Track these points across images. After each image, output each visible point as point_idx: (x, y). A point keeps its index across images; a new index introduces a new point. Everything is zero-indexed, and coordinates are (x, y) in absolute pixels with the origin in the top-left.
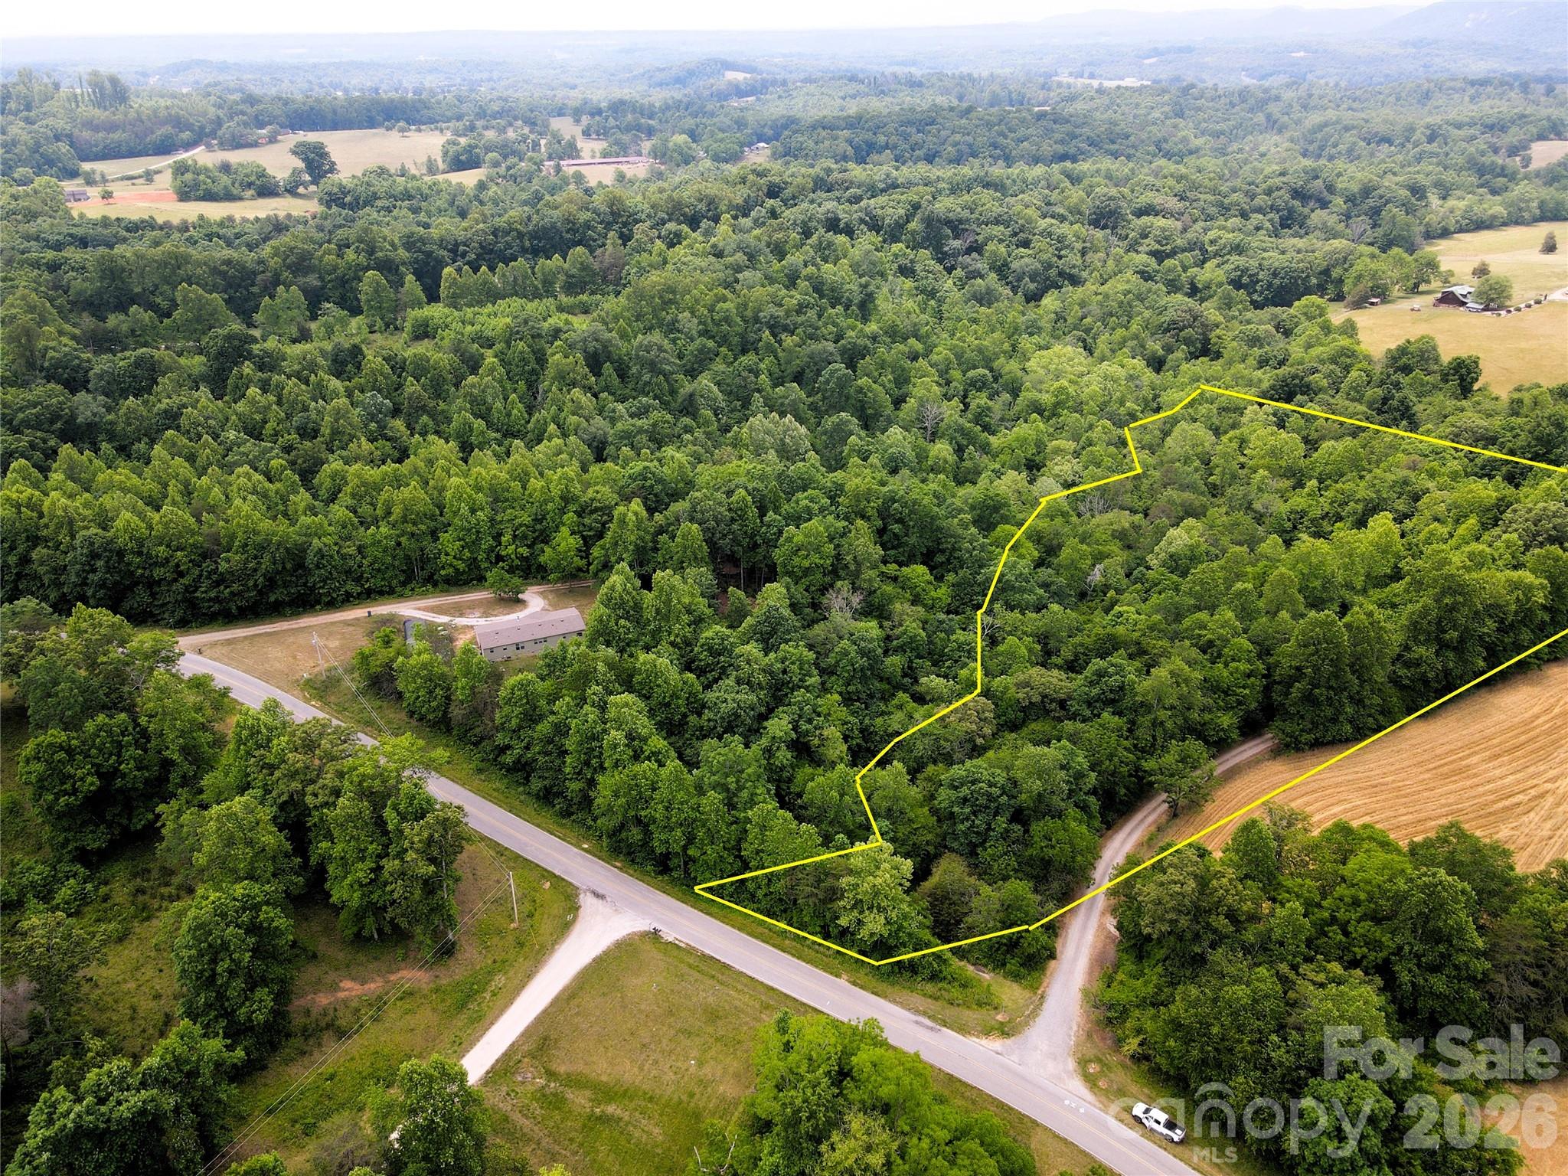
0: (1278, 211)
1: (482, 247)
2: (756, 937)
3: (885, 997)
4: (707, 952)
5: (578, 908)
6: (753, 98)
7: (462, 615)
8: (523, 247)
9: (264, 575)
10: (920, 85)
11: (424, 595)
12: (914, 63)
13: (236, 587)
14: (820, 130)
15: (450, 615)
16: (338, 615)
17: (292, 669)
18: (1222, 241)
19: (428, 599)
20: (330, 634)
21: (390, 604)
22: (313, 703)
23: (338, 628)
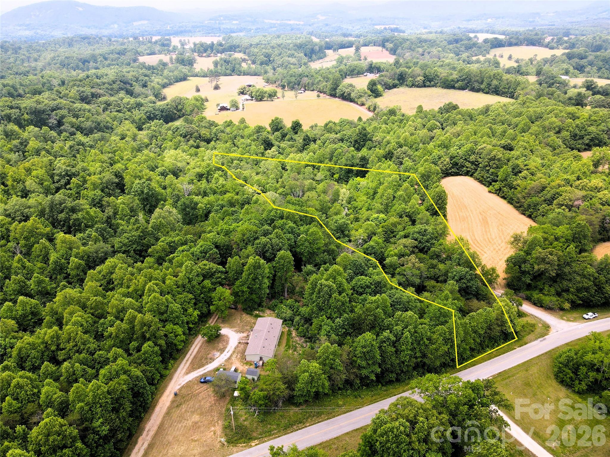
2: (490, 359)
7: (212, 359)
11: (173, 367)
15: (207, 363)
16: (157, 409)
17: (207, 445)
18: (132, 103)
19: (178, 367)
20: (182, 418)
21: (169, 383)
22: (253, 444)
23: (176, 414)
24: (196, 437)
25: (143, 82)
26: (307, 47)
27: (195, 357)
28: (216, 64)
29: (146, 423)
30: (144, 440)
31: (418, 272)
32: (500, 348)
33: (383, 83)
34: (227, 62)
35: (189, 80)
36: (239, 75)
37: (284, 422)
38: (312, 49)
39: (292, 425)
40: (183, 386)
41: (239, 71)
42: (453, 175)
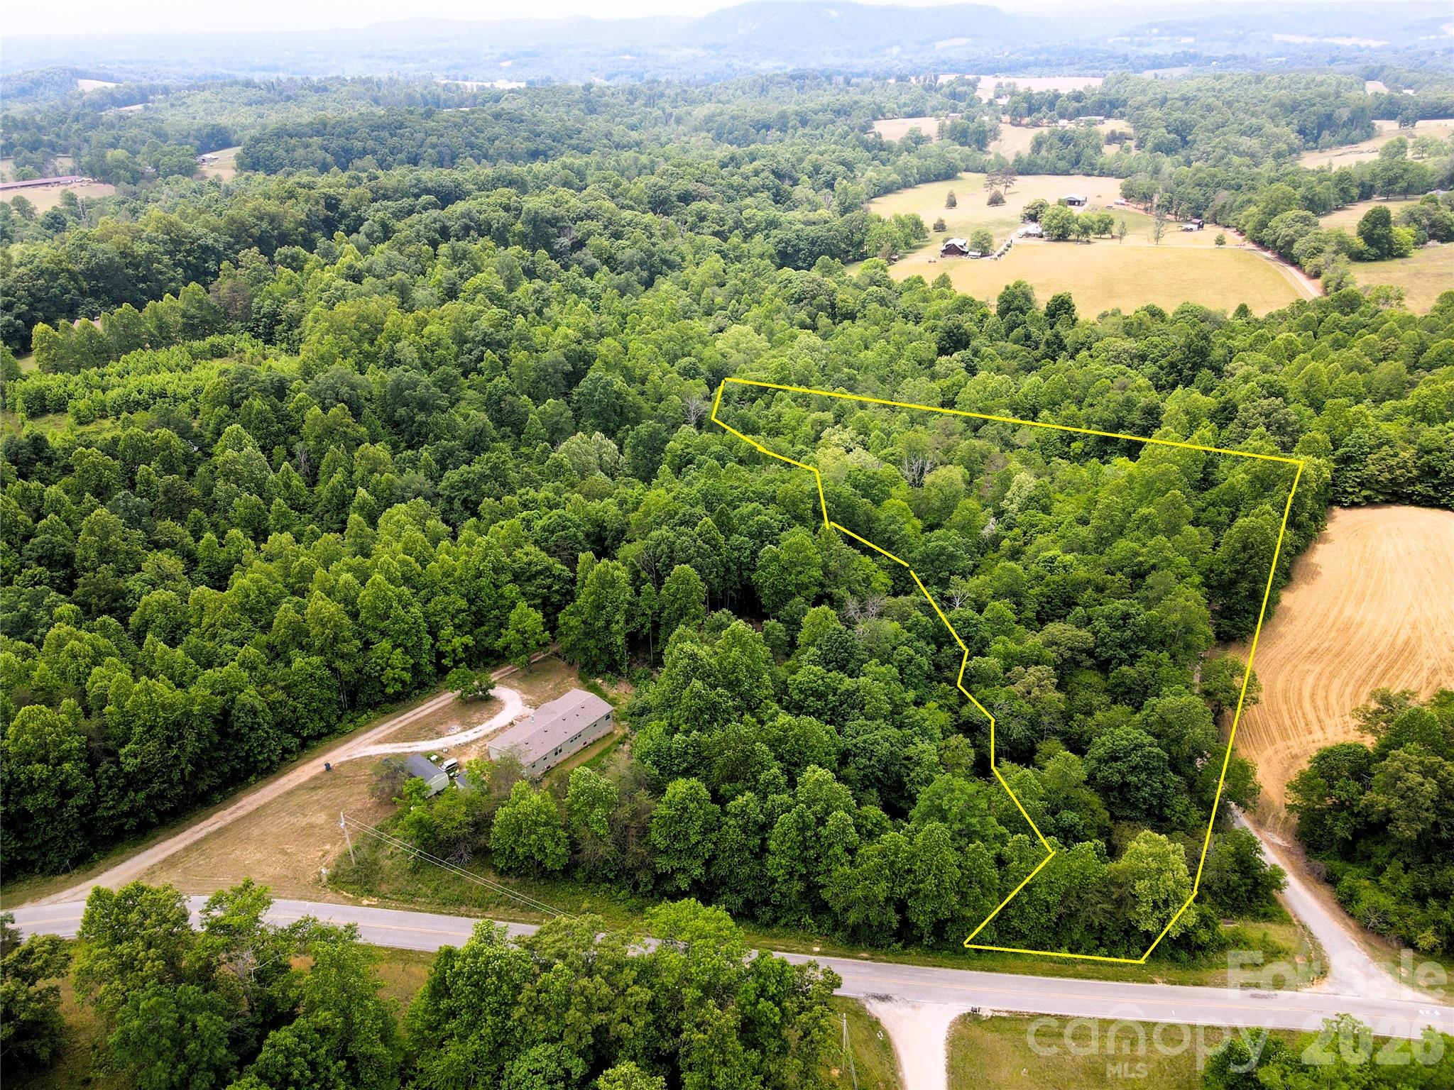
0: (769, 189)
1: (31, 295)
2: (1053, 975)
3: (1206, 984)
4: (1032, 1011)
5: (877, 1022)
6: (140, 107)
7: (439, 735)
8: (80, 290)
9: (189, 761)
10: (325, 89)
11: (369, 724)
12: (276, 68)
13: (156, 786)
14: (286, 138)
15: (425, 738)
16: (283, 780)
17: (295, 869)
18: (758, 218)
19: (377, 726)
20: (302, 808)
21: (337, 747)
22: (365, 902)
23: (303, 797)
24: (290, 848)
25: (829, 177)
26: (1313, 109)
27: (417, 721)
28: (1038, 144)
29: (248, 795)
30: (222, 818)
31: (1028, 709)
32: (1111, 965)
33: (1425, 221)
34: (1065, 139)
35: (960, 178)
36: (1088, 175)
37: (456, 890)
38: (1329, 117)
39: (462, 903)
40: (351, 761)
41: (1091, 164)
42: (1417, 504)
